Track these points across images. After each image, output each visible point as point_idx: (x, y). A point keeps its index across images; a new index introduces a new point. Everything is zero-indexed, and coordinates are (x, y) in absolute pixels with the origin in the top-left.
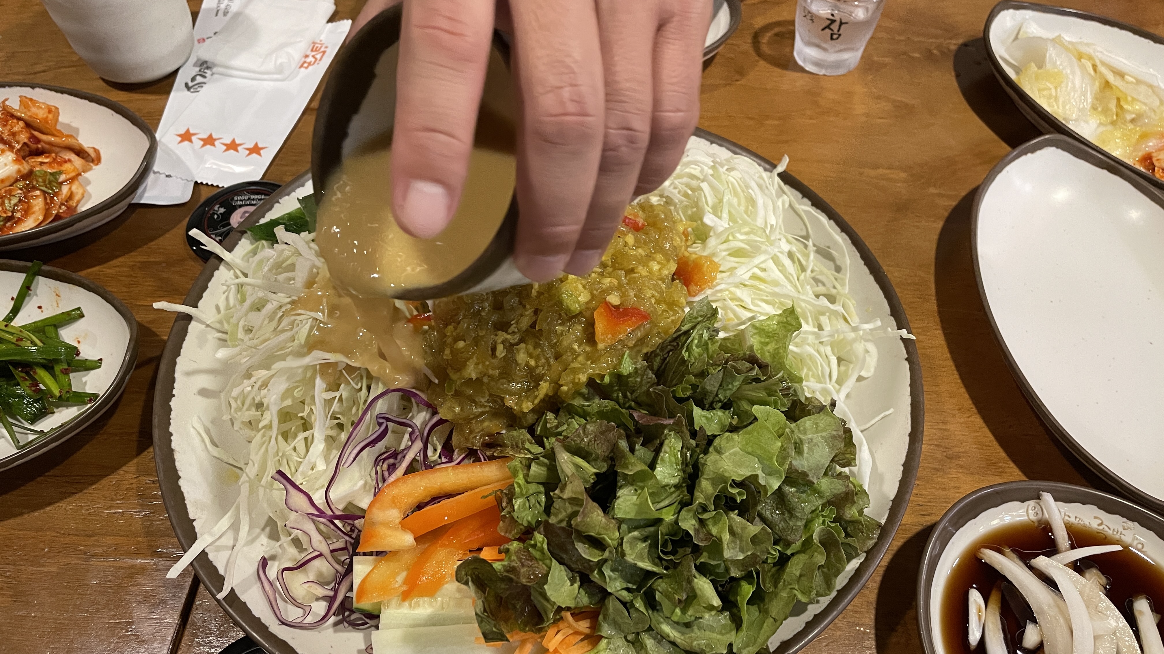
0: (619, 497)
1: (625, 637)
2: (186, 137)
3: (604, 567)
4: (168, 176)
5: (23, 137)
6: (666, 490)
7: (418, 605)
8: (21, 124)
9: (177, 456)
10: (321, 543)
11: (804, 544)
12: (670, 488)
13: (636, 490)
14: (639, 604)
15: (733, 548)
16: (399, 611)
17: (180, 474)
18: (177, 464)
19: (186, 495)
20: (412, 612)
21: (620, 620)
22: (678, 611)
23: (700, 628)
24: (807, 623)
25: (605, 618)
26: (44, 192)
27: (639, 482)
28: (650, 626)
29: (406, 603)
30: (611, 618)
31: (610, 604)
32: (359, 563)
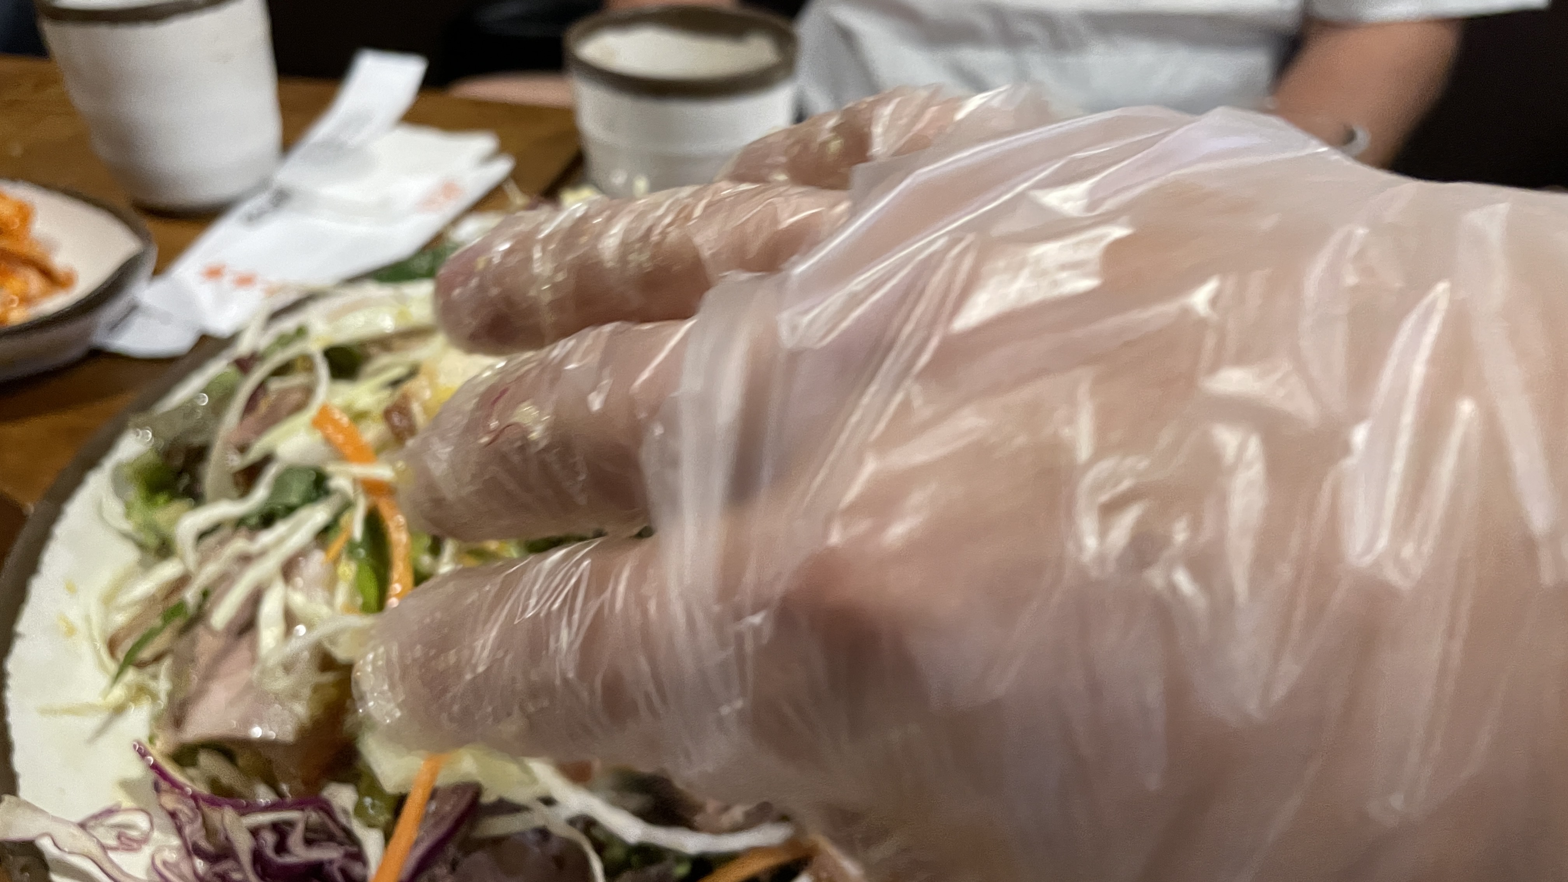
2: (215, 273)
4: (166, 318)
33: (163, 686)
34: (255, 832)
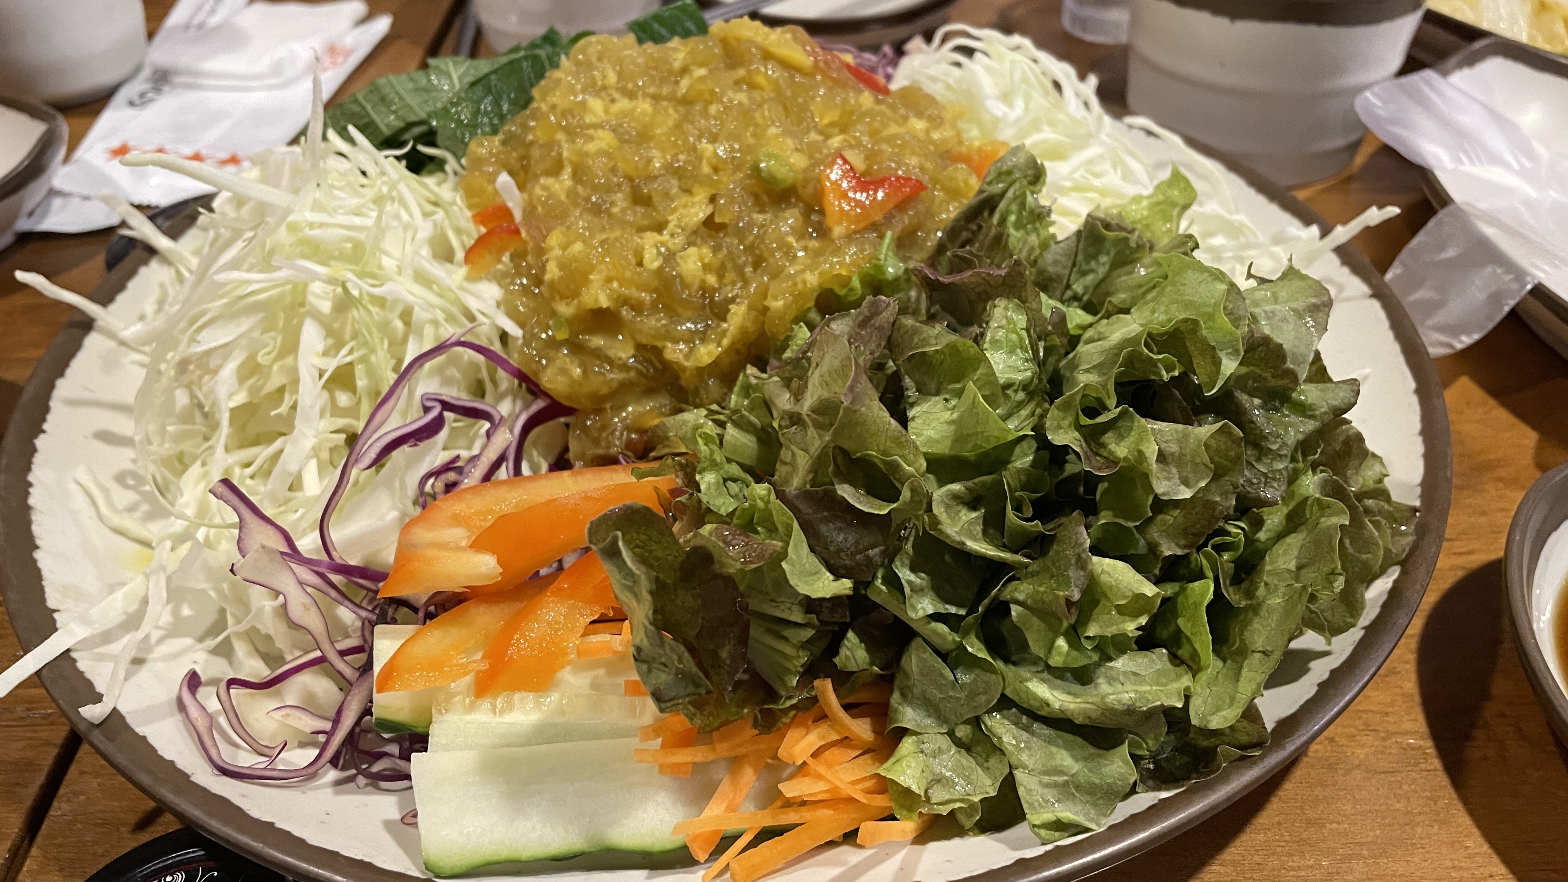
0: (913, 418)
1: (951, 734)
2: (121, 151)
3: (897, 563)
4: (87, 198)
6: (1007, 397)
7: (509, 707)
9: (35, 517)
10: (307, 609)
11: (1290, 517)
12: (1016, 391)
13: (946, 400)
14: (975, 648)
15: (1169, 479)
16: (468, 718)
17: (38, 542)
18: (34, 528)
19: (45, 573)
20: (498, 719)
21: (939, 695)
22: (1061, 643)
23: (1111, 680)
24: (1319, 685)
25: (904, 696)
27: (950, 383)
28: (1003, 695)
29: (486, 704)
30: (917, 691)
31: (914, 661)
32: (385, 635)
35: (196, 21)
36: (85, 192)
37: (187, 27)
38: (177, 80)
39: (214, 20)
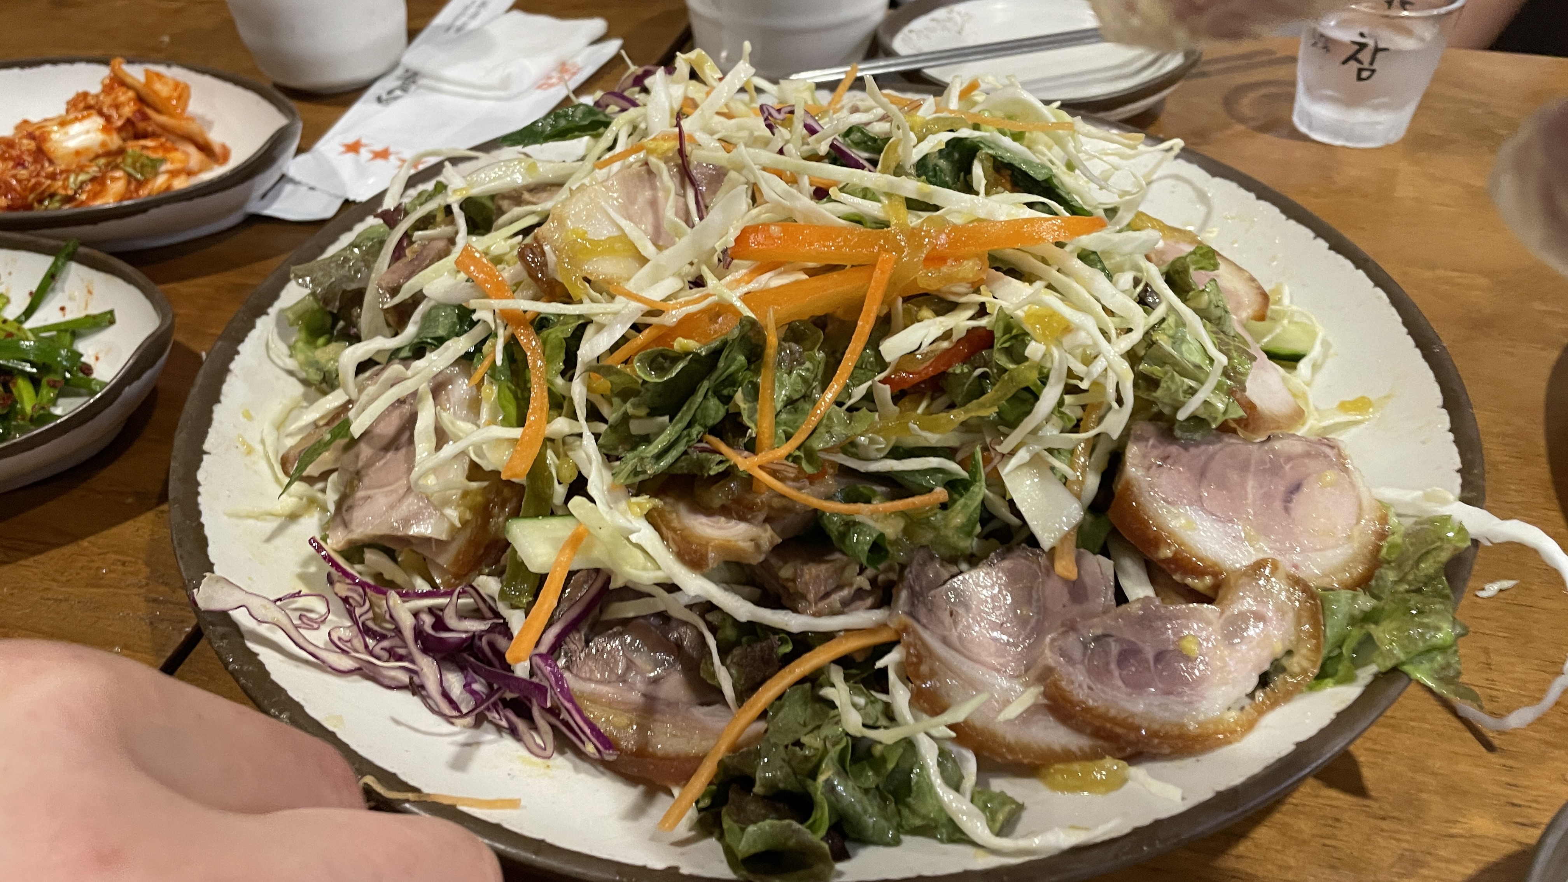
2: (354, 148)
4: (312, 188)
5: (128, 110)
8: (131, 94)
26: (129, 175)
33: (331, 498)
34: (416, 614)
35: (458, 23)
36: (312, 183)
37: (448, 29)
38: (422, 82)
39: (473, 25)
